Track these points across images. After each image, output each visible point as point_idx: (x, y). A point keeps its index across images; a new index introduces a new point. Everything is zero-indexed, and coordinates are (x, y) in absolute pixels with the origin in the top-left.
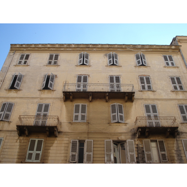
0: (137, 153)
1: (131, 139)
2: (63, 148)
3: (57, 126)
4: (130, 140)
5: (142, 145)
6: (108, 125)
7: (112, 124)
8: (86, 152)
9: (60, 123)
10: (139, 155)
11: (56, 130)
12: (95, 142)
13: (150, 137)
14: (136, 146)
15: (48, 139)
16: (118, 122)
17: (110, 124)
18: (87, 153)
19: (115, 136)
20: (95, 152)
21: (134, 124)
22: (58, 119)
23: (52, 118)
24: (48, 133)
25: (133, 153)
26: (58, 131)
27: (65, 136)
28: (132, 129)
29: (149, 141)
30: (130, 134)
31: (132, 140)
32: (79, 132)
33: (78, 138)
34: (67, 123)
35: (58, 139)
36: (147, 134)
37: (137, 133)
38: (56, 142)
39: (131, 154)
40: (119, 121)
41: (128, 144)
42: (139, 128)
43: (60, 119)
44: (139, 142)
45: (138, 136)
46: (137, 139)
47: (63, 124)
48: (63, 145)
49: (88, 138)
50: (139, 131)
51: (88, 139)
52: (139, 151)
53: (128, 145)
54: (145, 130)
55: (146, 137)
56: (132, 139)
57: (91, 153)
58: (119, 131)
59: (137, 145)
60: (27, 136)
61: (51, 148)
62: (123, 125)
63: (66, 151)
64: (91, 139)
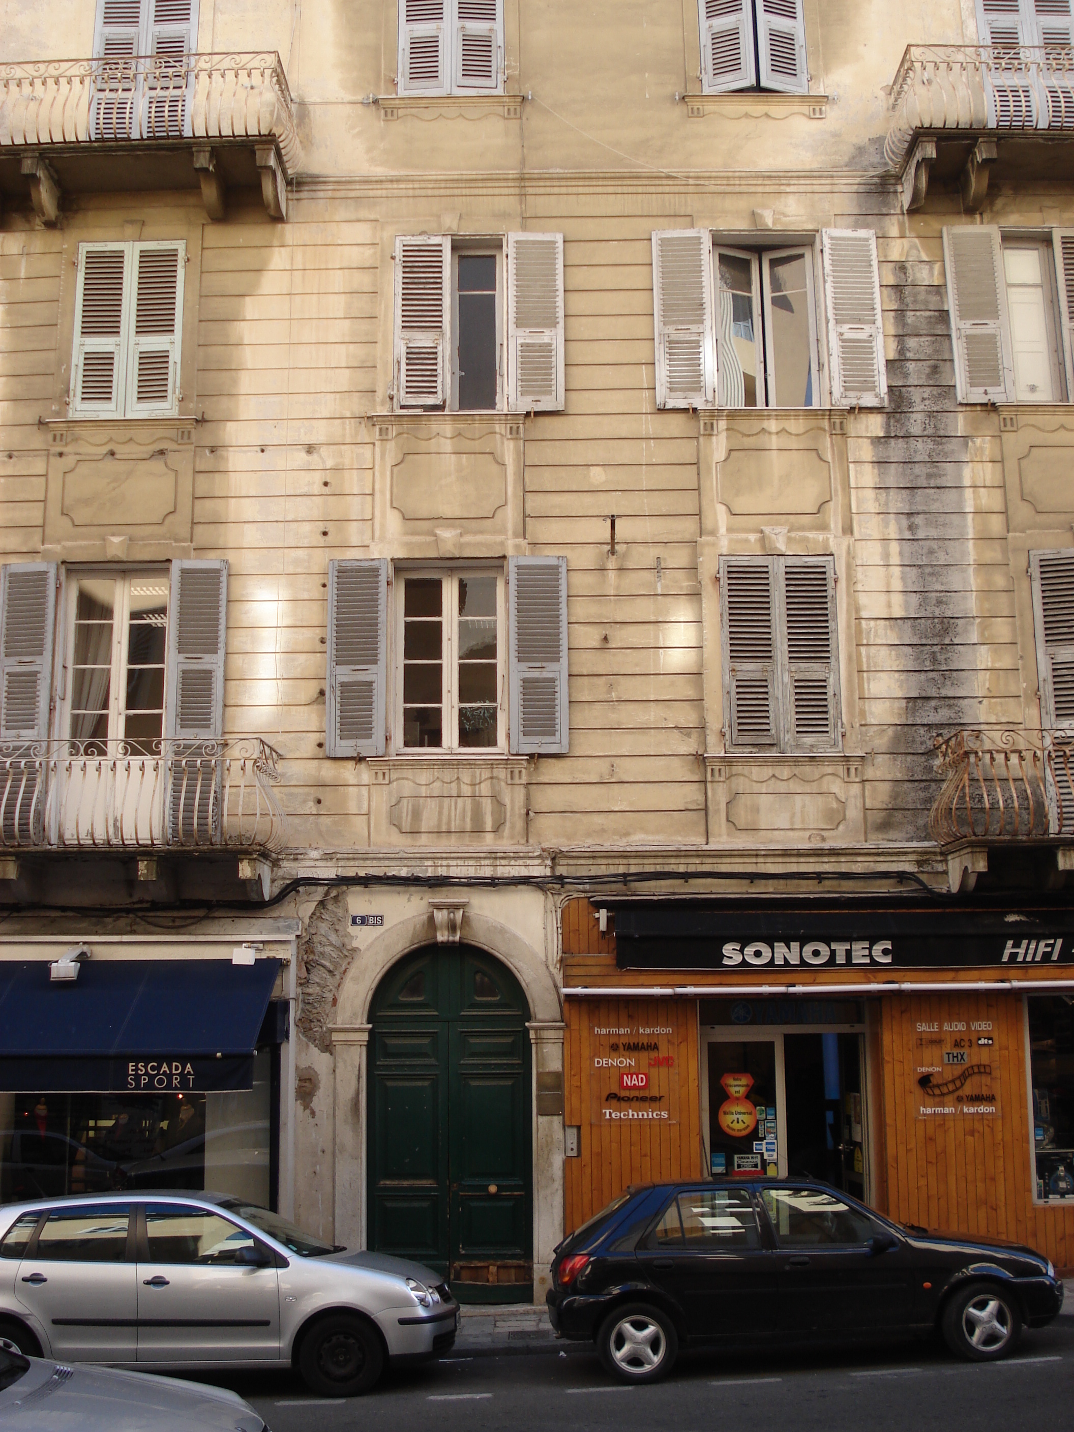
0: (892, 330)
1: (856, 226)
2: (337, 305)
3: (276, 131)
4: (848, 233)
5: (937, 267)
6: (678, 112)
7: (709, 108)
8: (512, 326)
9: (294, 108)
10: (912, 343)
11: (272, 162)
12: (578, 254)
13: (999, 203)
14: (891, 281)
15: (216, 235)
16: (758, 89)
17: (696, 104)
18: (520, 332)
19: (729, 203)
20: (582, 328)
21: (882, 102)
22: (280, 76)
23: (230, 75)
24: (210, 192)
25: (868, 329)
26: (284, 172)
27: (342, 213)
28: (863, 140)
29: (988, 236)
30: (849, 184)
31: (862, 233)
32: (454, 174)
33: (450, 222)
34: (348, 109)
35: (290, 232)
36: (977, 184)
37: (898, 178)
38: (279, 258)
39: (847, 336)
40: (763, 84)
41: (827, 262)
42: (920, 135)
43: (292, 79)
44: (913, 247)
45: (906, 199)
46: (901, 226)
47: (316, 113)
48: (338, 281)
49: (525, 221)
50: (918, 156)
51: (524, 228)
52: (910, 317)
53: (828, 267)
54: (969, 151)
55: (971, 210)
56: (862, 218)
57: (554, 337)
58: (765, 164)
59: (901, 267)
60: (51, 225)
61: (251, 307)
62: (796, 108)
63: (364, 326)
64: (544, 231)
